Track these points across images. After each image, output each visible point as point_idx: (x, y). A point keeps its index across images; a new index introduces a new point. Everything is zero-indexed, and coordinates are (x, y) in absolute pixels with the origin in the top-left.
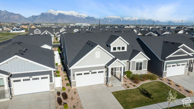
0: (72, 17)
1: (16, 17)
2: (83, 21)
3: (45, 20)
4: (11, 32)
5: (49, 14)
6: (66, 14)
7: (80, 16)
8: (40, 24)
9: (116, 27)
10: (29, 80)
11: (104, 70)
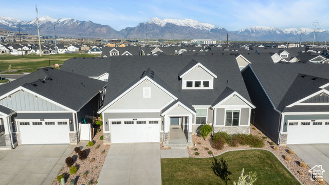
0: (188, 28)
1: (104, 30)
2: (206, 36)
3: (145, 35)
4: (89, 53)
5: (151, 25)
6: (179, 25)
7: (202, 27)
8: (137, 41)
9: (261, 46)
10: (41, 124)
11: (159, 120)
